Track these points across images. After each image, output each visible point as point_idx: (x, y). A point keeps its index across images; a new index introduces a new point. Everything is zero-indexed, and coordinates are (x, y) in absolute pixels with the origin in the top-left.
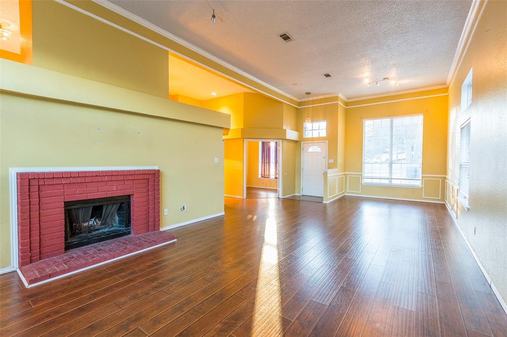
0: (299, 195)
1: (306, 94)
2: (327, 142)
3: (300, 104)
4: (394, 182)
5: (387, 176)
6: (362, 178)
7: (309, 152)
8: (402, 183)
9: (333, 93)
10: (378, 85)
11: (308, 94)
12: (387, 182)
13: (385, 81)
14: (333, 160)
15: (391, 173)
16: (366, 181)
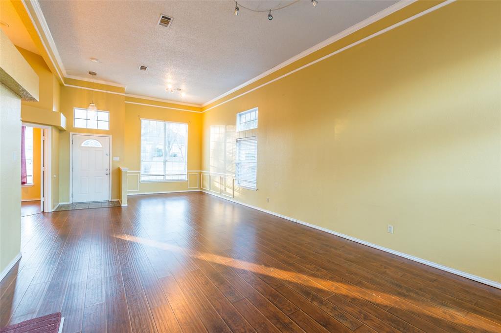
0: (69, 203)
1: (90, 73)
2: (111, 136)
3: (67, 80)
4: (168, 178)
5: (162, 173)
6: (140, 176)
7: (83, 147)
8: (173, 178)
9: (119, 83)
10: (173, 92)
11: (92, 74)
12: (162, 178)
13: (178, 91)
14: (119, 158)
15: (165, 170)
16: (143, 178)
